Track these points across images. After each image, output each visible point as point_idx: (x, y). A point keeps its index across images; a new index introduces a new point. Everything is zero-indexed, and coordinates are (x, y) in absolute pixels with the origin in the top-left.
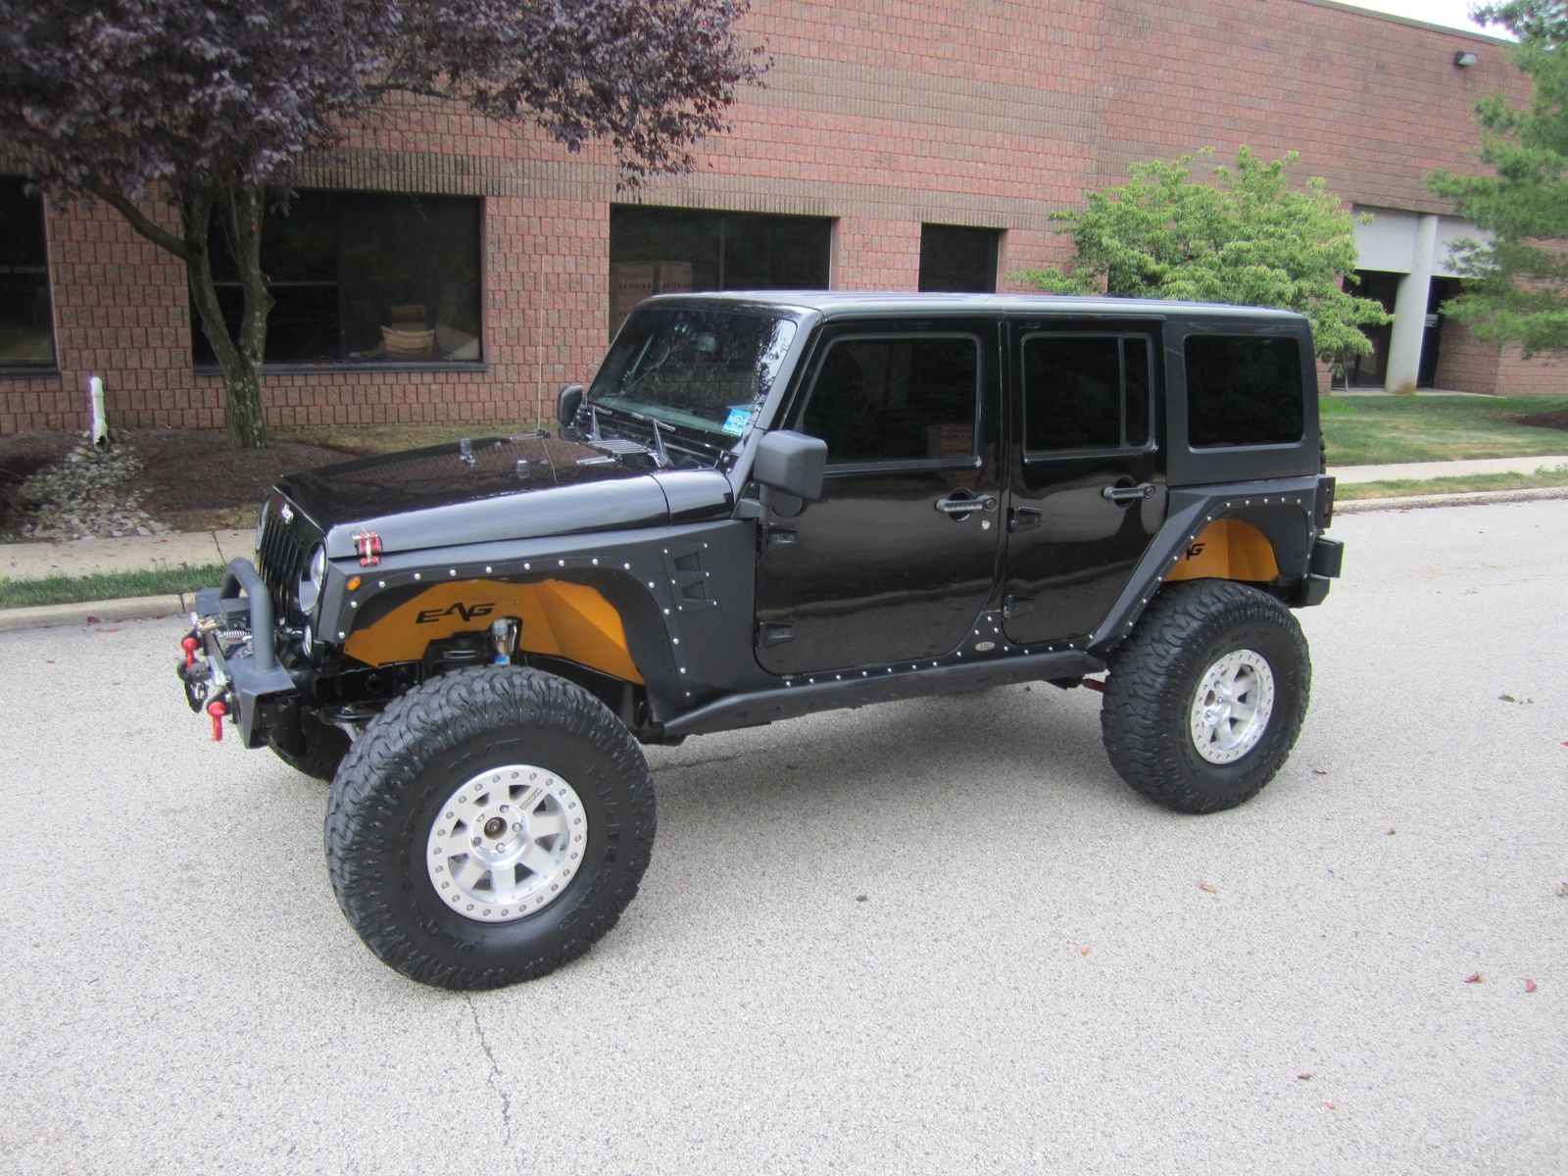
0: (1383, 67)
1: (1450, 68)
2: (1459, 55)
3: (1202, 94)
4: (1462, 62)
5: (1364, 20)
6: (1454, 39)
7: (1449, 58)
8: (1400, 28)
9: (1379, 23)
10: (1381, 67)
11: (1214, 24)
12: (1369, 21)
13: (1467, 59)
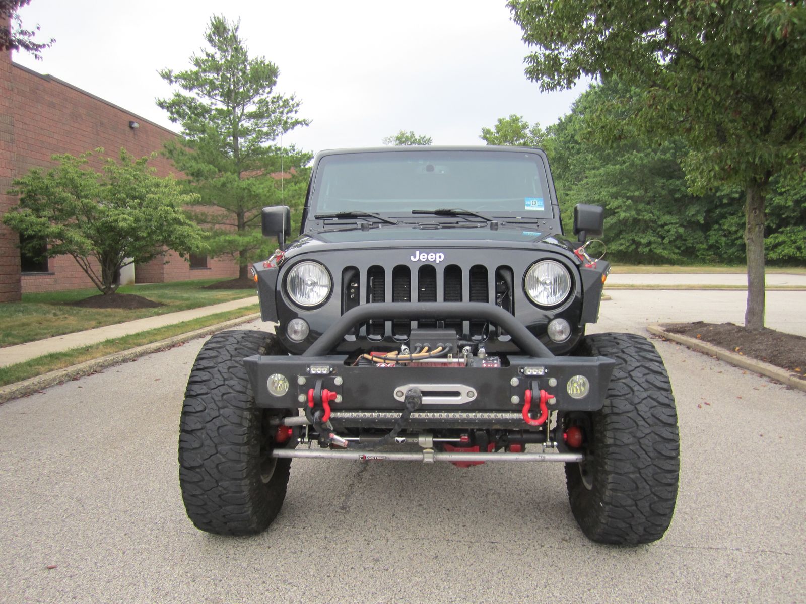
0: (103, 124)
1: (128, 129)
2: (131, 123)
3: (26, 126)
4: (133, 126)
5: (93, 100)
6: (129, 115)
7: (128, 124)
8: (107, 106)
9: (99, 103)
10: (102, 124)
11: (28, 90)
12: (95, 101)
13: (136, 125)
